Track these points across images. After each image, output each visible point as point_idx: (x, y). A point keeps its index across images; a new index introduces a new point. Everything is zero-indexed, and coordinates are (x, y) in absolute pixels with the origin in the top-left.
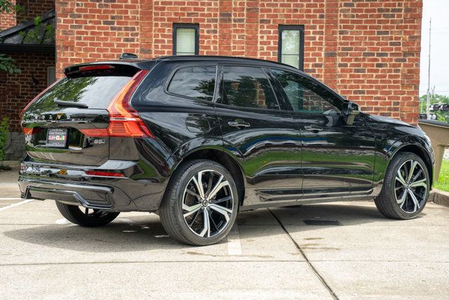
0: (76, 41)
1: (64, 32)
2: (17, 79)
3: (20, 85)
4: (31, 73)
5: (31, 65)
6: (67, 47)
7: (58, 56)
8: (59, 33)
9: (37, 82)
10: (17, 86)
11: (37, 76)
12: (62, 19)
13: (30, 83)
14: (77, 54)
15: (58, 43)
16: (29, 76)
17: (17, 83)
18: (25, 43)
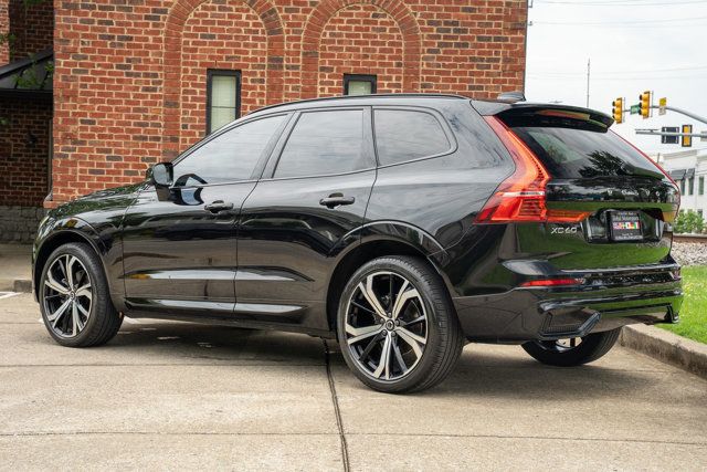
0: (80, 90)
1: (65, 78)
2: (9, 136)
3: (12, 143)
4: (29, 127)
5: (28, 117)
6: (68, 97)
7: (56, 109)
8: (58, 79)
9: (35, 140)
10: (9, 145)
11: (35, 132)
12: (62, 61)
13: (24, 141)
14: (81, 107)
15: (57, 92)
16: (24, 132)
17: (7, 140)
18: (19, 87)
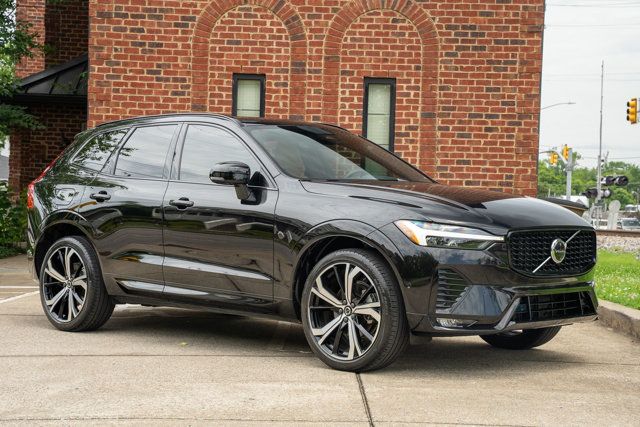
0: (112, 94)
1: (98, 83)
2: (43, 139)
3: (47, 145)
4: (61, 130)
5: (62, 121)
6: (101, 101)
7: (90, 113)
8: (92, 84)
10: (44, 147)
12: (96, 67)
13: (58, 144)
14: (114, 110)
15: (92, 96)
16: (59, 135)
17: (42, 142)
18: (54, 92)
